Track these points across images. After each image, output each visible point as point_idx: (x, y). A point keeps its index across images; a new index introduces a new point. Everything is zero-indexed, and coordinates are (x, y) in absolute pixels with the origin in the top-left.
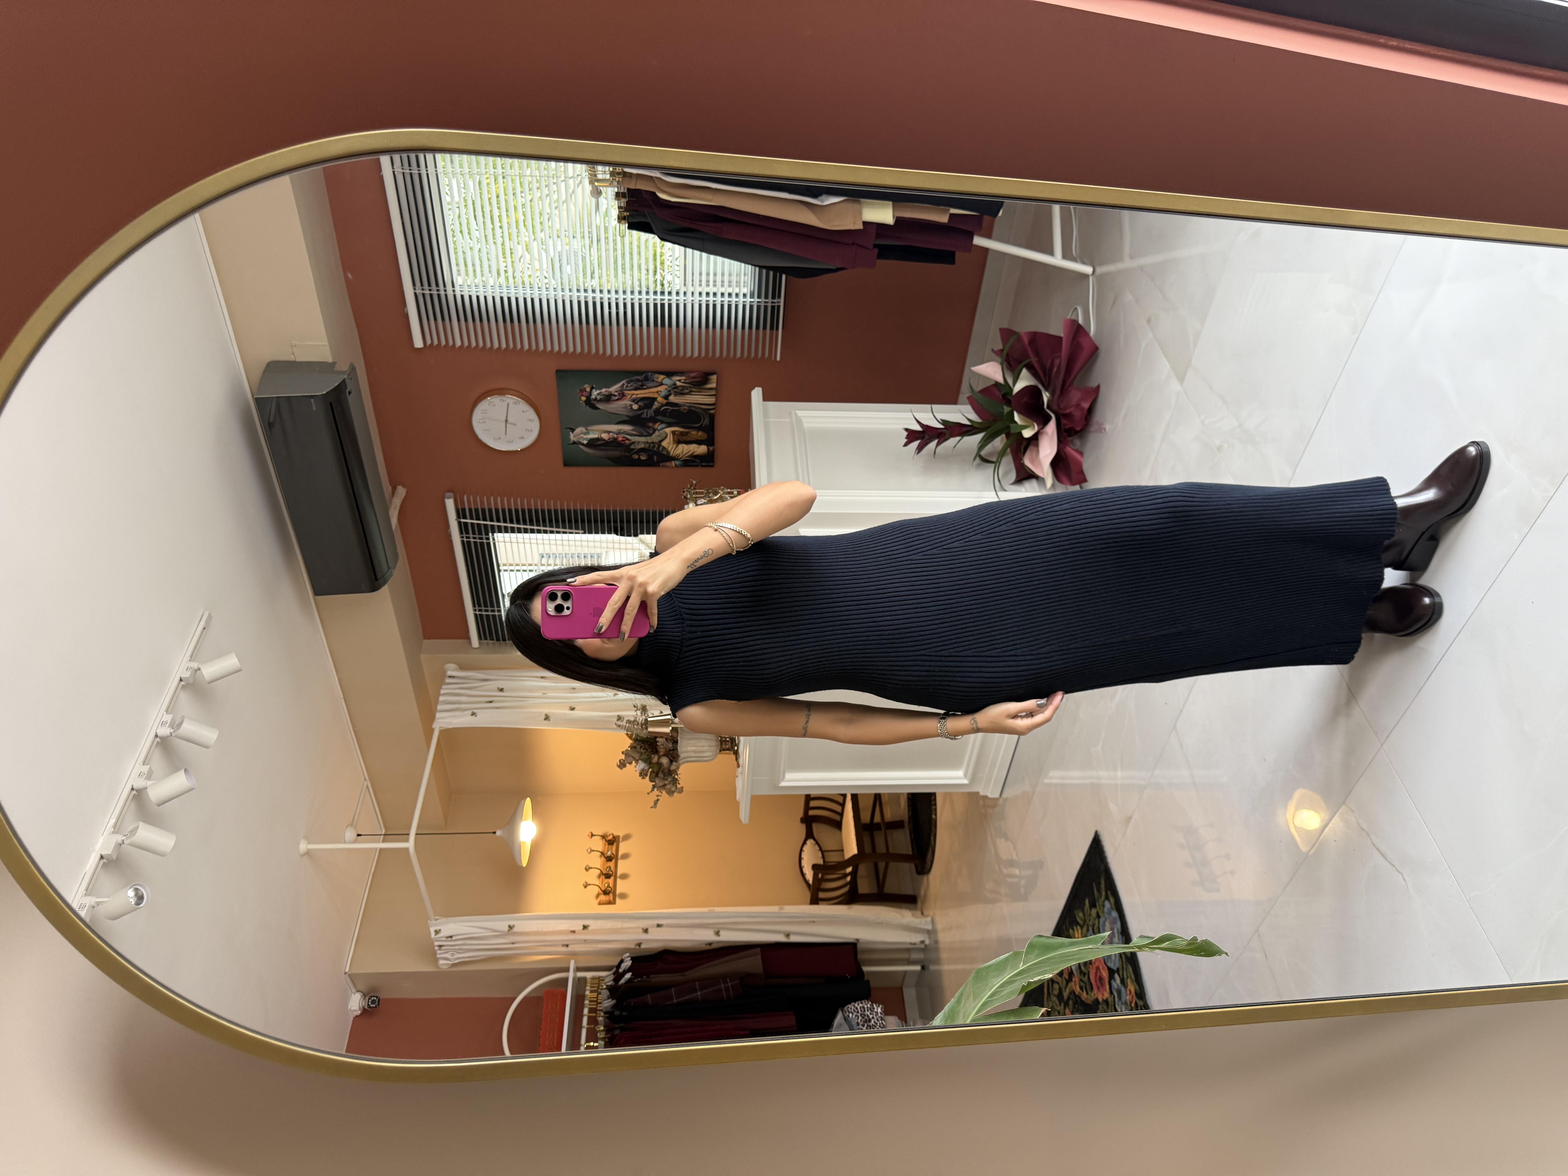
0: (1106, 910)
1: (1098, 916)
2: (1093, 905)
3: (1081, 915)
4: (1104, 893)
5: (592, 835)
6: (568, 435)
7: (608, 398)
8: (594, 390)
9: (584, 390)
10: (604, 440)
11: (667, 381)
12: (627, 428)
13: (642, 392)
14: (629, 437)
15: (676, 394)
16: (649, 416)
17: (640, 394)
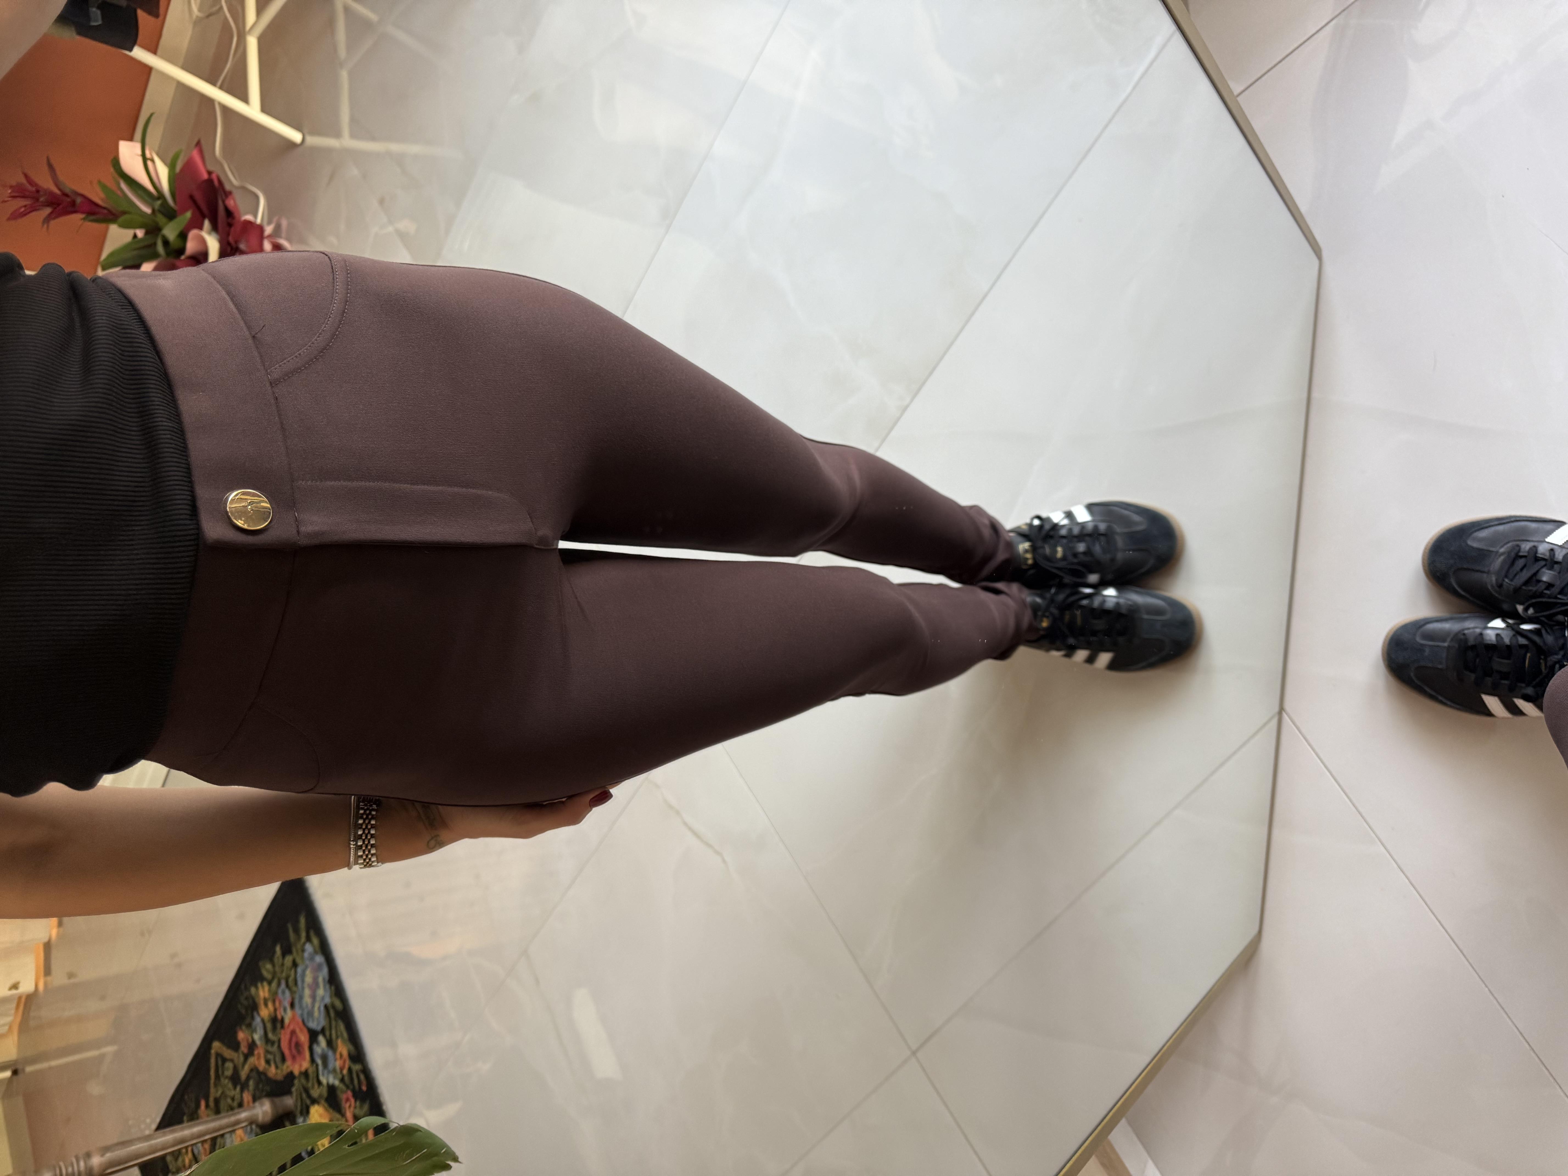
0: (306, 955)
1: (295, 965)
2: (287, 951)
3: (269, 966)
4: (303, 935)
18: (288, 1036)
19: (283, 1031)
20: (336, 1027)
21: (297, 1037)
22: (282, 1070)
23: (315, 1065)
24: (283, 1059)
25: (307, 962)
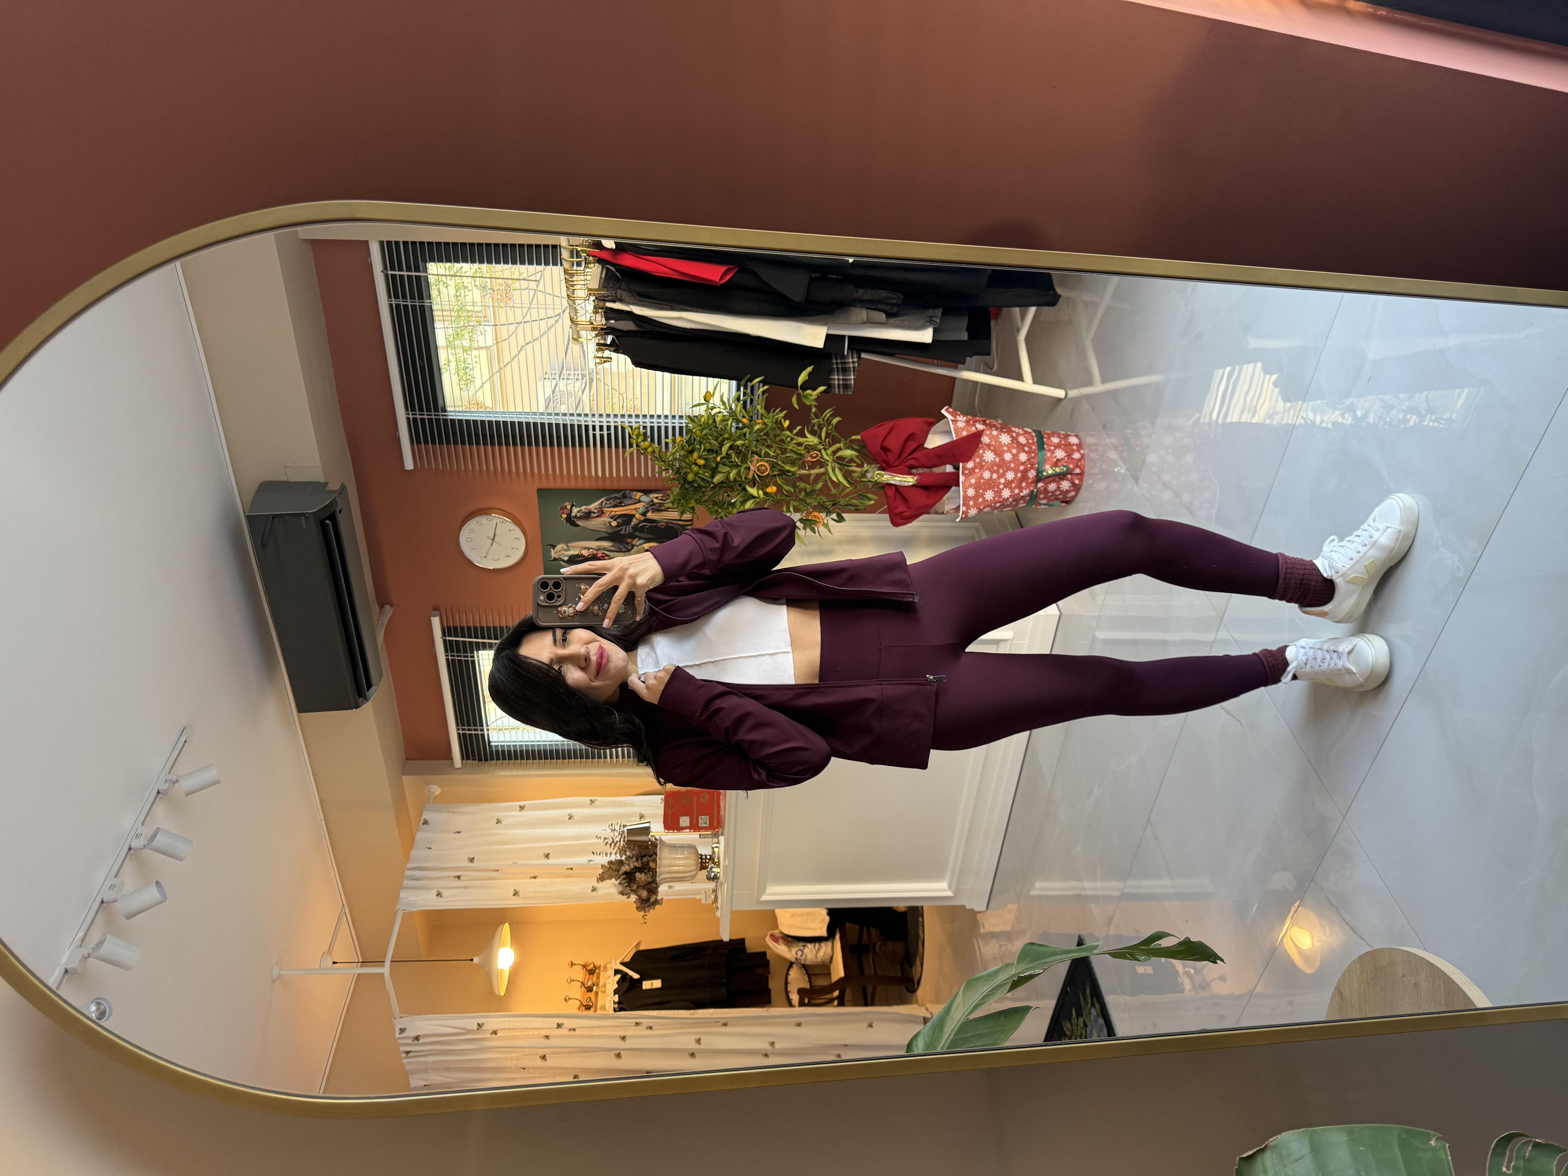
0: (1092, 1018)
1: (1085, 1023)
2: (1079, 1014)
3: (1069, 1025)
4: (1089, 1000)
5: (572, 964)
6: (550, 552)
7: (588, 516)
8: (574, 508)
9: (566, 506)
10: (585, 556)
11: (645, 498)
12: (606, 544)
13: (621, 509)
14: (608, 553)
15: (654, 511)
16: (627, 532)
17: (619, 511)
25: (1093, 1023)
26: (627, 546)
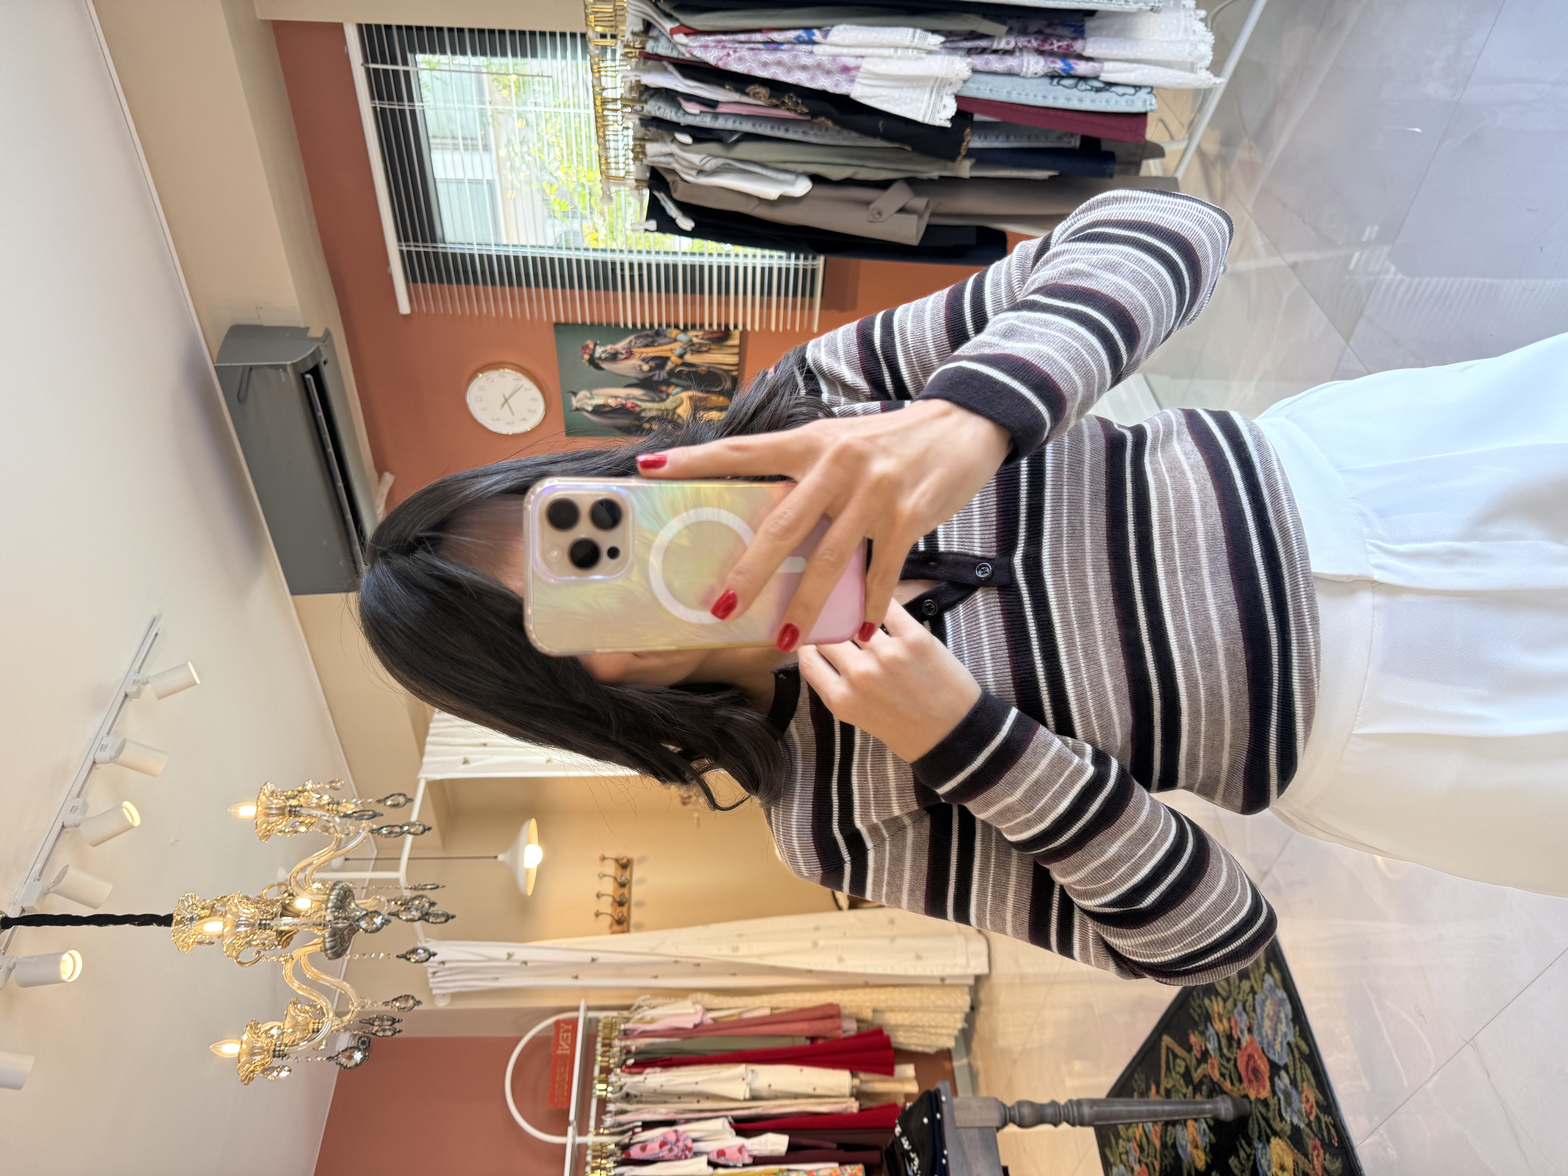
0: (1266, 986)
1: (1253, 992)
3: (1224, 984)
4: (1263, 965)
5: (603, 858)
6: (570, 400)
7: (614, 357)
8: (598, 348)
9: (587, 347)
10: (611, 407)
11: (682, 337)
12: (637, 392)
13: (653, 349)
14: (639, 403)
15: (693, 352)
16: (662, 378)
17: (652, 352)
18: (1245, 1059)
19: (1238, 1051)
20: (1301, 1068)
21: (1255, 1062)
22: (1239, 1089)
23: (1276, 1098)
24: (1240, 1080)
25: (1268, 994)
26: (660, 395)
